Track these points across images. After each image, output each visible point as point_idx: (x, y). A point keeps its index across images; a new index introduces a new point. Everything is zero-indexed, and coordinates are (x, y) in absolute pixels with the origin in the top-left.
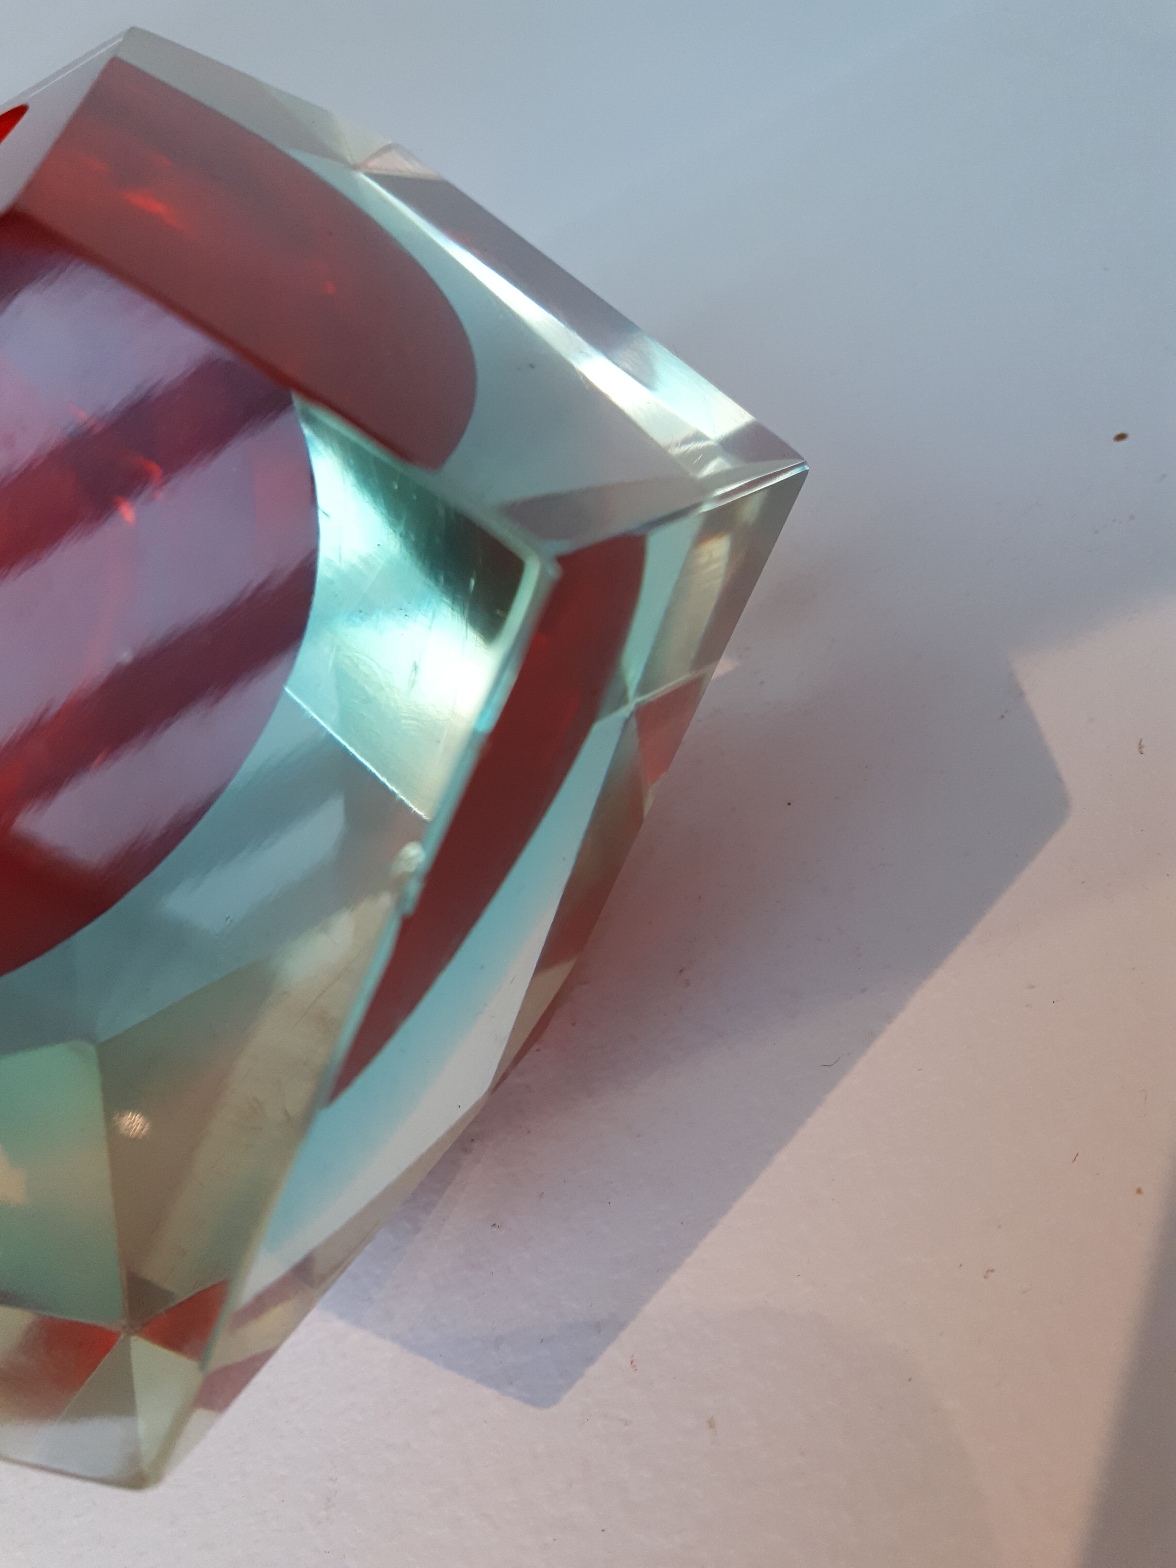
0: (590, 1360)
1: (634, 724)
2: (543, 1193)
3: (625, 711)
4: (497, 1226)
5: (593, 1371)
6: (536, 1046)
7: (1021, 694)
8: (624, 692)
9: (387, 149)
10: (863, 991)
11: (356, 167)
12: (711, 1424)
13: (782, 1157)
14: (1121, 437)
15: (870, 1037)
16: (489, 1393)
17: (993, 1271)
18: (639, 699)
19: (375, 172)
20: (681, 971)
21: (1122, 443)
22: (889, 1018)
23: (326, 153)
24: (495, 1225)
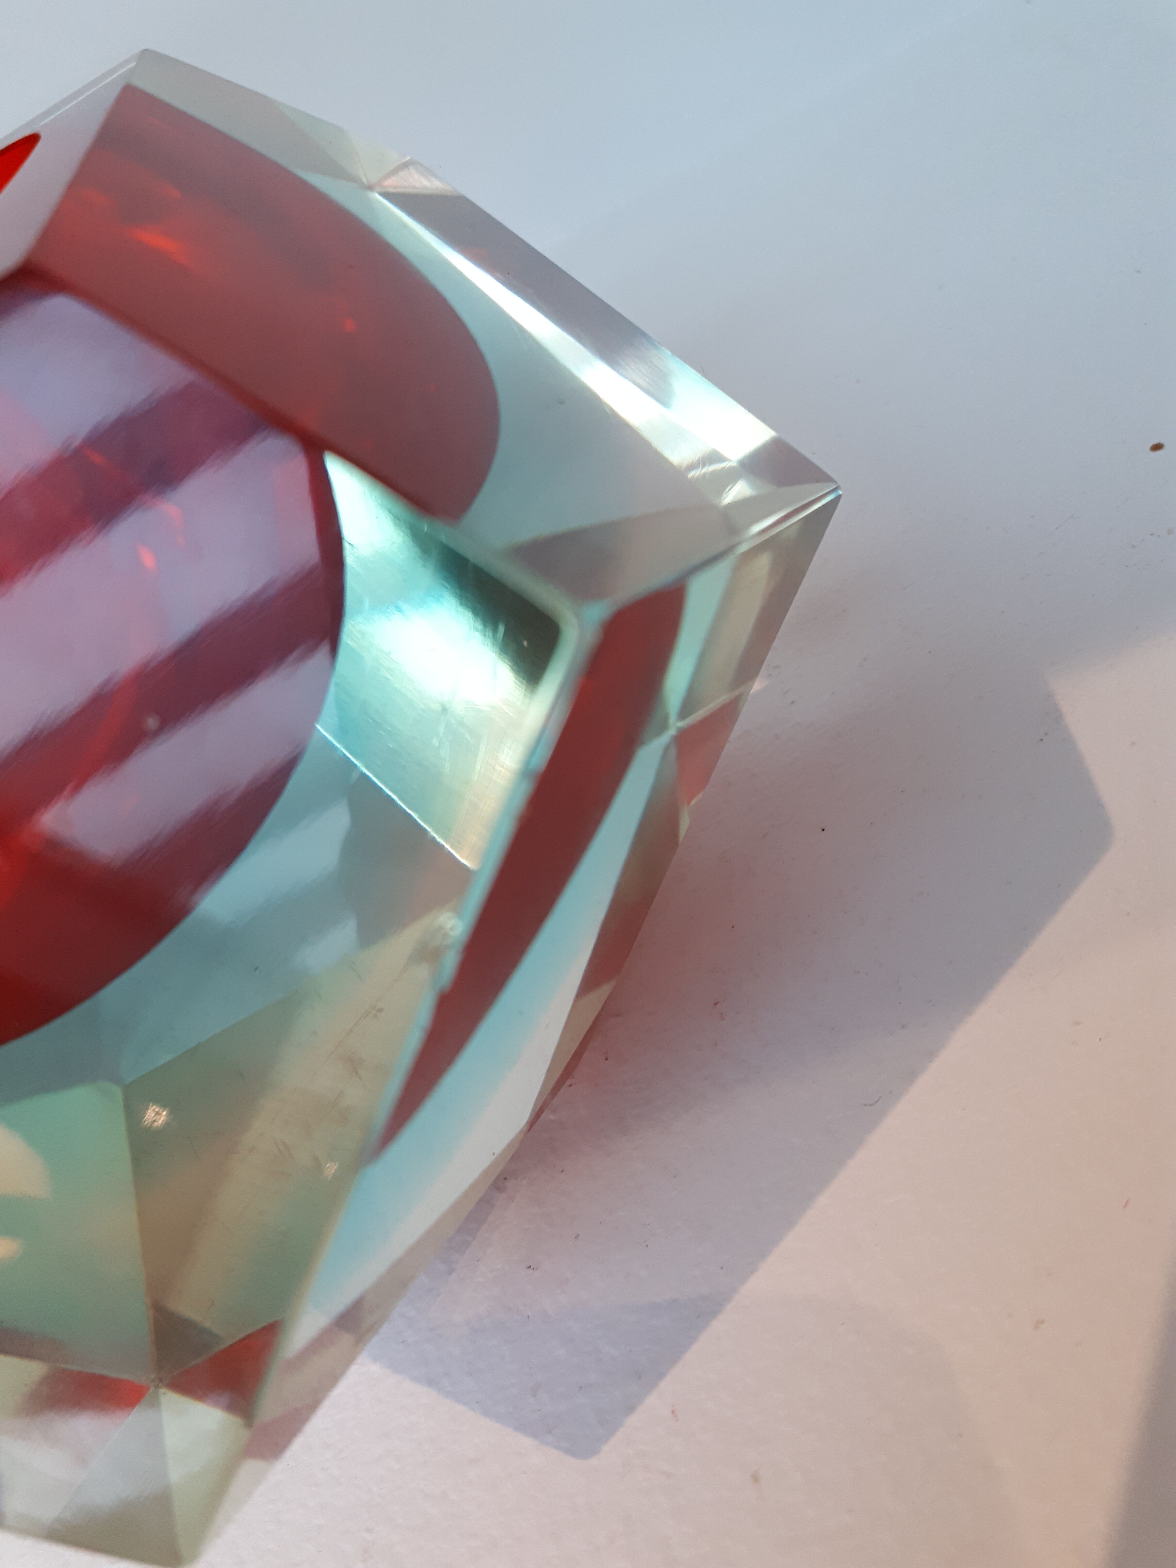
0: (630, 1409)
1: (673, 752)
2: (578, 1235)
3: (665, 739)
4: (532, 1267)
5: (633, 1420)
6: (568, 1082)
7: (1058, 717)
8: (666, 718)
9: (405, 166)
10: (903, 1027)
11: (370, 188)
12: (756, 1478)
13: (822, 1200)
14: (1157, 447)
15: (911, 1075)
16: (527, 1442)
17: (1042, 1322)
18: (681, 724)
19: (392, 190)
20: (716, 1004)
21: (1159, 453)
22: (931, 1055)
23: (340, 173)
24: (530, 1267)
